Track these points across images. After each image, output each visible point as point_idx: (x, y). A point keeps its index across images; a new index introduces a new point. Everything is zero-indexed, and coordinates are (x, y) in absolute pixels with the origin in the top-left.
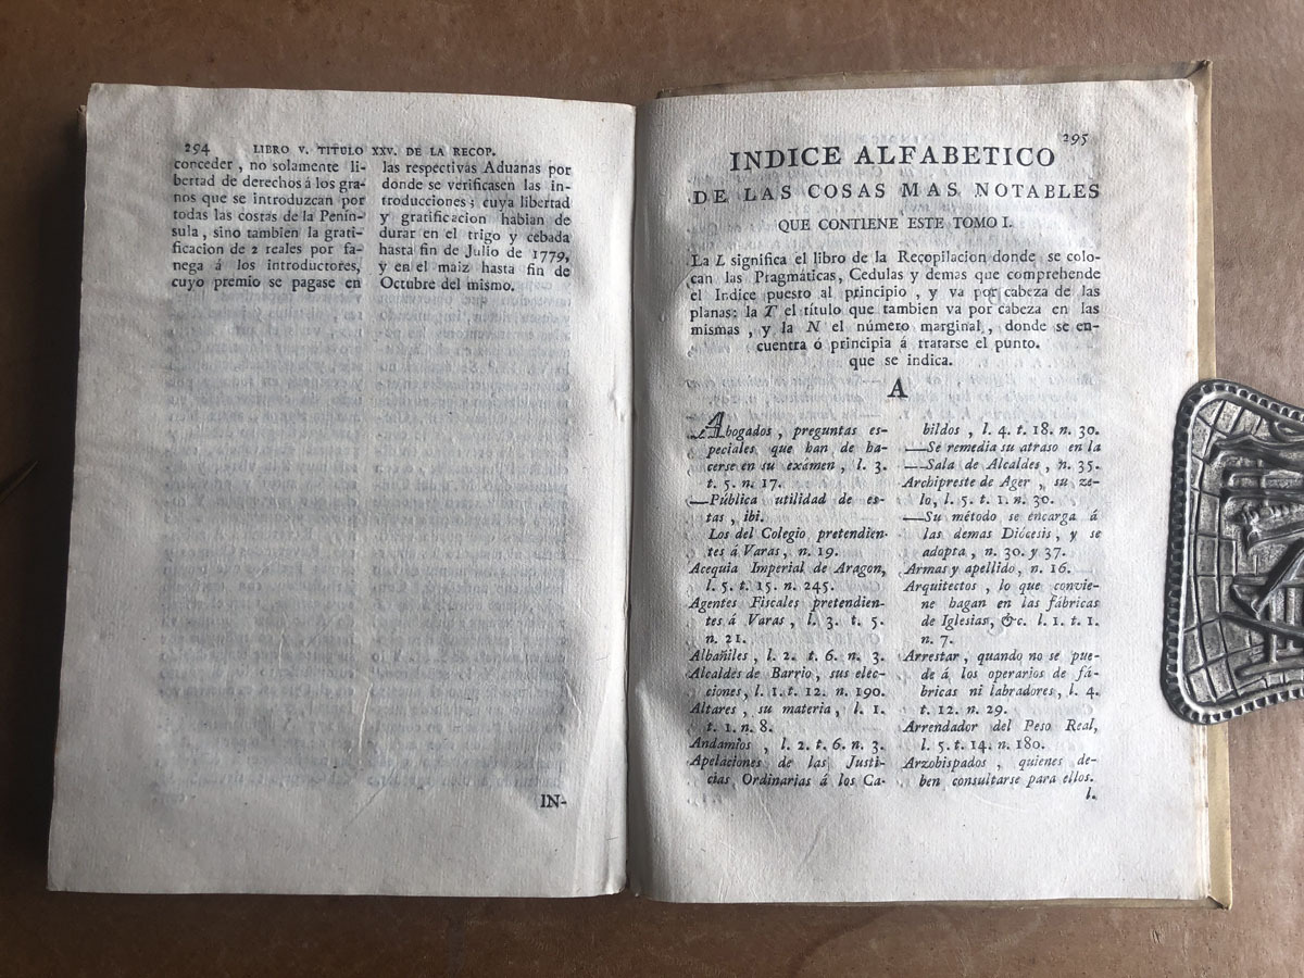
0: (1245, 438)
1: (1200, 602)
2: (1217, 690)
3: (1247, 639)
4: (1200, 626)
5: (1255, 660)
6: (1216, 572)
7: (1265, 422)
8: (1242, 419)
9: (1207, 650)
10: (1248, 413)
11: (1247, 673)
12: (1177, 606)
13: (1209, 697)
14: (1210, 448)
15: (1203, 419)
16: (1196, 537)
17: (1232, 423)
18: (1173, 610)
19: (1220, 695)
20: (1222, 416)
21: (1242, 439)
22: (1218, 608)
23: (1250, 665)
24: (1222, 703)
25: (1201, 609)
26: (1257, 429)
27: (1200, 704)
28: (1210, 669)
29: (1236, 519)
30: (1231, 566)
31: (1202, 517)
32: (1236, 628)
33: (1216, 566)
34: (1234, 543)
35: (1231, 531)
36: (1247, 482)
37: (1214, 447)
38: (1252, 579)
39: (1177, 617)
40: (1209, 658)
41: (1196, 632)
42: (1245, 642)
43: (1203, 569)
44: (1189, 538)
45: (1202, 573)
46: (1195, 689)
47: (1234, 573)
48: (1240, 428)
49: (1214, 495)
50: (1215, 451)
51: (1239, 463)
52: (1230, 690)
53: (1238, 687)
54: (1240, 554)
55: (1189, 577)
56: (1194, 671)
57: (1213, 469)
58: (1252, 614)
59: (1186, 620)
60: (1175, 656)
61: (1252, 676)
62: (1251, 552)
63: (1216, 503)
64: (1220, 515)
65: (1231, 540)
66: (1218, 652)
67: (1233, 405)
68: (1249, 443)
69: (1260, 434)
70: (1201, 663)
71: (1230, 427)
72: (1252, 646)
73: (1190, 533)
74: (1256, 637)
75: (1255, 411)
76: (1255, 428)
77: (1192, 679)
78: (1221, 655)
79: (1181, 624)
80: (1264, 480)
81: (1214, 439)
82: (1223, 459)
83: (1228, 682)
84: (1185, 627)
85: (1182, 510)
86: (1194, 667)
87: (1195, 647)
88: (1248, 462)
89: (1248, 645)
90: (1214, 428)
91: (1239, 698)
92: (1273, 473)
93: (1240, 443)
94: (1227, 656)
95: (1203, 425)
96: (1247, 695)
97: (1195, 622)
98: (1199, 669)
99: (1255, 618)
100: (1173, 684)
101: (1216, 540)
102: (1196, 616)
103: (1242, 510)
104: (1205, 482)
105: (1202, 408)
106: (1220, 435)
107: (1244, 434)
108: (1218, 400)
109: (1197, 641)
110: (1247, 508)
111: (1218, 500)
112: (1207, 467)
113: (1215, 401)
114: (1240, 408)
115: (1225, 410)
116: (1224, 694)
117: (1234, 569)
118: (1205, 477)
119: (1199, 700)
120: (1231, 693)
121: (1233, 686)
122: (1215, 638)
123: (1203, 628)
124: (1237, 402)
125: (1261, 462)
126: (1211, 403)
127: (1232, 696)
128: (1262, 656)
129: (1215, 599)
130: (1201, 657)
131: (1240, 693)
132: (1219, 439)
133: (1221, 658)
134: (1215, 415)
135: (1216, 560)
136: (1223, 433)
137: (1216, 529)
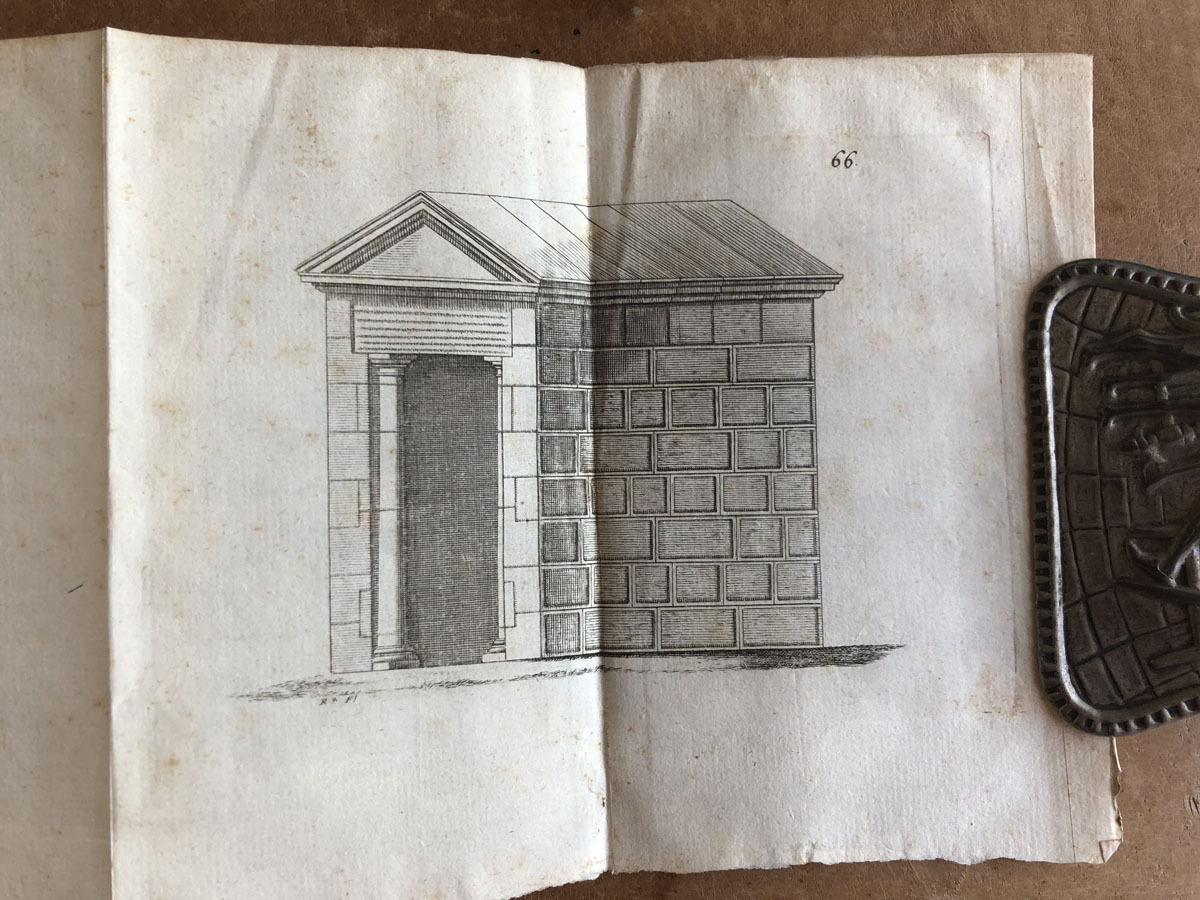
0: (1131, 334)
1: (1083, 566)
2: (1123, 688)
3: (1161, 615)
4: (1087, 597)
5: (1176, 644)
6: (1102, 524)
7: (1160, 308)
8: (1125, 310)
9: (1101, 632)
10: (1133, 300)
11: (1167, 662)
12: (1048, 572)
13: (1111, 697)
14: (1078, 354)
15: (1064, 316)
16: (1066, 476)
17: (1111, 317)
18: (1044, 579)
19: (1128, 695)
20: (1092, 308)
21: (1127, 335)
22: (1109, 573)
23: (1169, 650)
24: (1131, 705)
25: (1085, 576)
26: (1149, 319)
27: (1096, 706)
28: (1109, 659)
29: (1126, 446)
30: (1123, 514)
31: (1073, 449)
32: (1140, 598)
33: (1101, 516)
34: (1124, 480)
35: (1118, 464)
36: (1139, 394)
37: (1084, 351)
38: (1155, 529)
39: (1048, 587)
40: (1106, 644)
41: (1082, 609)
42: (1157, 621)
43: (1081, 521)
44: (1058, 480)
45: (1083, 525)
46: (1088, 686)
47: (1129, 523)
48: (1123, 322)
49: (1090, 418)
50: (1085, 357)
51: (1124, 371)
52: (1145, 687)
53: (1155, 683)
54: (1136, 496)
55: (1062, 533)
56: (1084, 662)
57: (1085, 382)
58: (1161, 579)
59: (1064, 591)
60: (1051, 641)
61: (1175, 667)
62: (1152, 489)
63: (1092, 429)
64: (1099, 443)
65: (1119, 476)
66: (1117, 635)
67: (1107, 292)
68: (1138, 339)
69: (1152, 326)
70: (1094, 649)
71: (1108, 322)
72: (1170, 625)
73: (1058, 473)
74: (1174, 612)
75: (1143, 295)
76: (1145, 319)
77: (1082, 674)
78: (1124, 638)
79: (1058, 597)
80: (1165, 388)
81: (1083, 341)
82: (1099, 367)
83: (1140, 676)
84: (1064, 599)
85: (1044, 443)
86: (1084, 656)
87: (1081, 627)
88: (1137, 367)
89: (1164, 624)
90: (1083, 326)
91: (1156, 697)
92: (1175, 378)
93: (1121, 343)
94: (1132, 638)
95: (1067, 322)
96: (1170, 693)
97: (1079, 593)
98: (1091, 658)
99: (1167, 584)
100: (1053, 679)
101: (1097, 478)
102: (1078, 586)
103: (1133, 435)
104: (1075, 401)
105: (1061, 303)
106: (1092, 334)
107: (1129, 328)
108: (1086, 287)
109: (1085, 619)
110: (1142, 431)
111: (1095, 423)
112: (1076, 379)
113: (1079, 289)
114: (1119, 296)
115: (1096, 299)
116: (1134, 693)
117: (1129, 518)
118: (1075, 393)
119: (1096, 702)
120: (1144, 693)
121: (1148, 682)
122: (1110, 614)
123: (1090, 602)
124: (1112, 288)
125: (1157, 366)
126: (1074, 292)
127: (1148, 696)
128: (1186, 638)
129: (1103, 558)
130: (1092, 643)
131: (1160, 691)
132: (1093, 341)
133: (1124, 643)
134: (1081, 310)
135: (1099, 506)
136: (1100, 332)
137: (1096, 464)
